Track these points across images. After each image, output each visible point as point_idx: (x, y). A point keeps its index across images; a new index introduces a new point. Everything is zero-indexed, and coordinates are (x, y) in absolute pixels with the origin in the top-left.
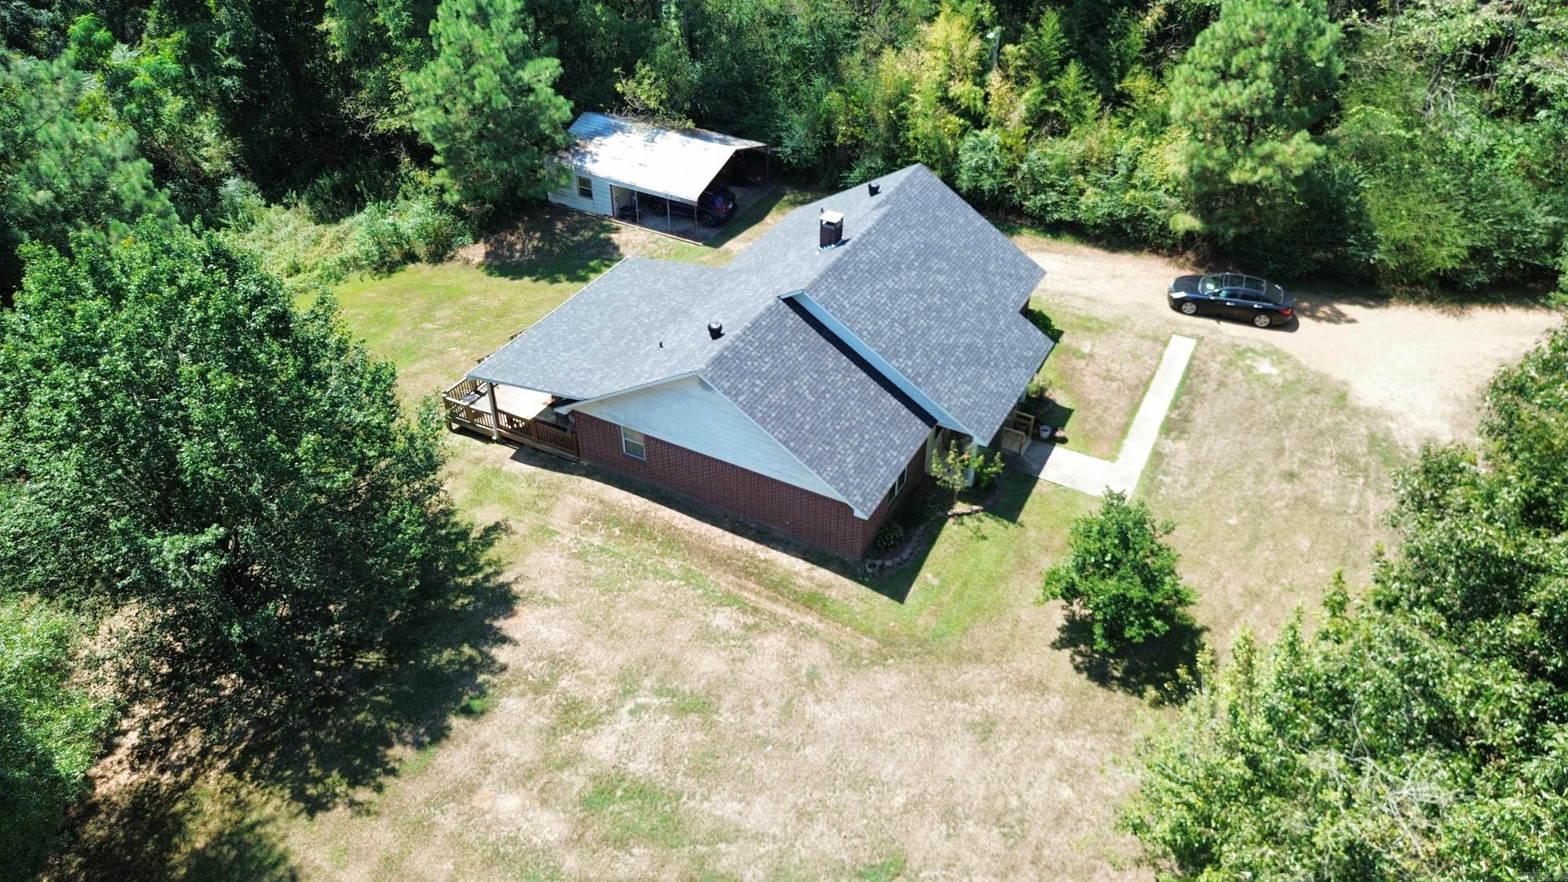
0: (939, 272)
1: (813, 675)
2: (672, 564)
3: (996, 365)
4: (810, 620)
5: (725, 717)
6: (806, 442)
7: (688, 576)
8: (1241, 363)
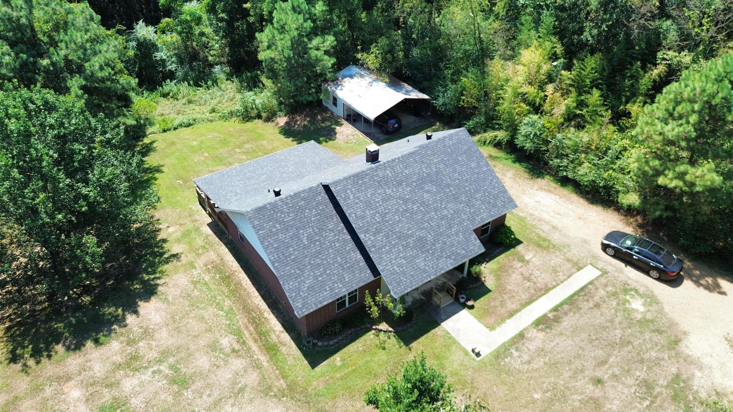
0: (428, 192)
1: (242, 390)
2: (228, 303)
3: (433, 254)
4: (263, 359)
5: (188, 394)
6: (287, 265)
7: (229, 312)
8: (621, 296)
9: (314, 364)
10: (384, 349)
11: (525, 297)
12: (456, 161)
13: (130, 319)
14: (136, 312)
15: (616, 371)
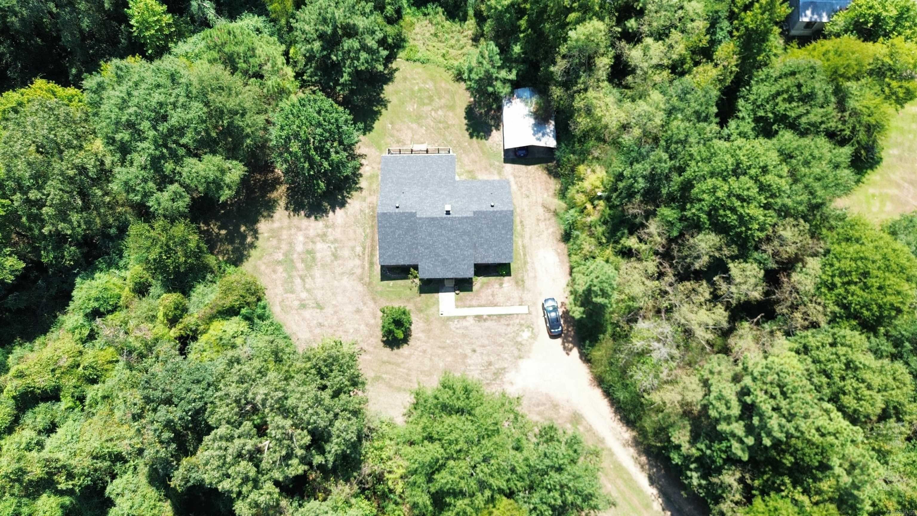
1: (353, 274)
2: (368, 231)
3: (447, 268)
4: (367, 266)
5: (336, 263)
7: (366, 236)
8: (523, 328)
9: (382, 279)
11: (483, 302)
12: (495, 227)
13: (331, 214)
14: (334, 212)
15: (485, 352)
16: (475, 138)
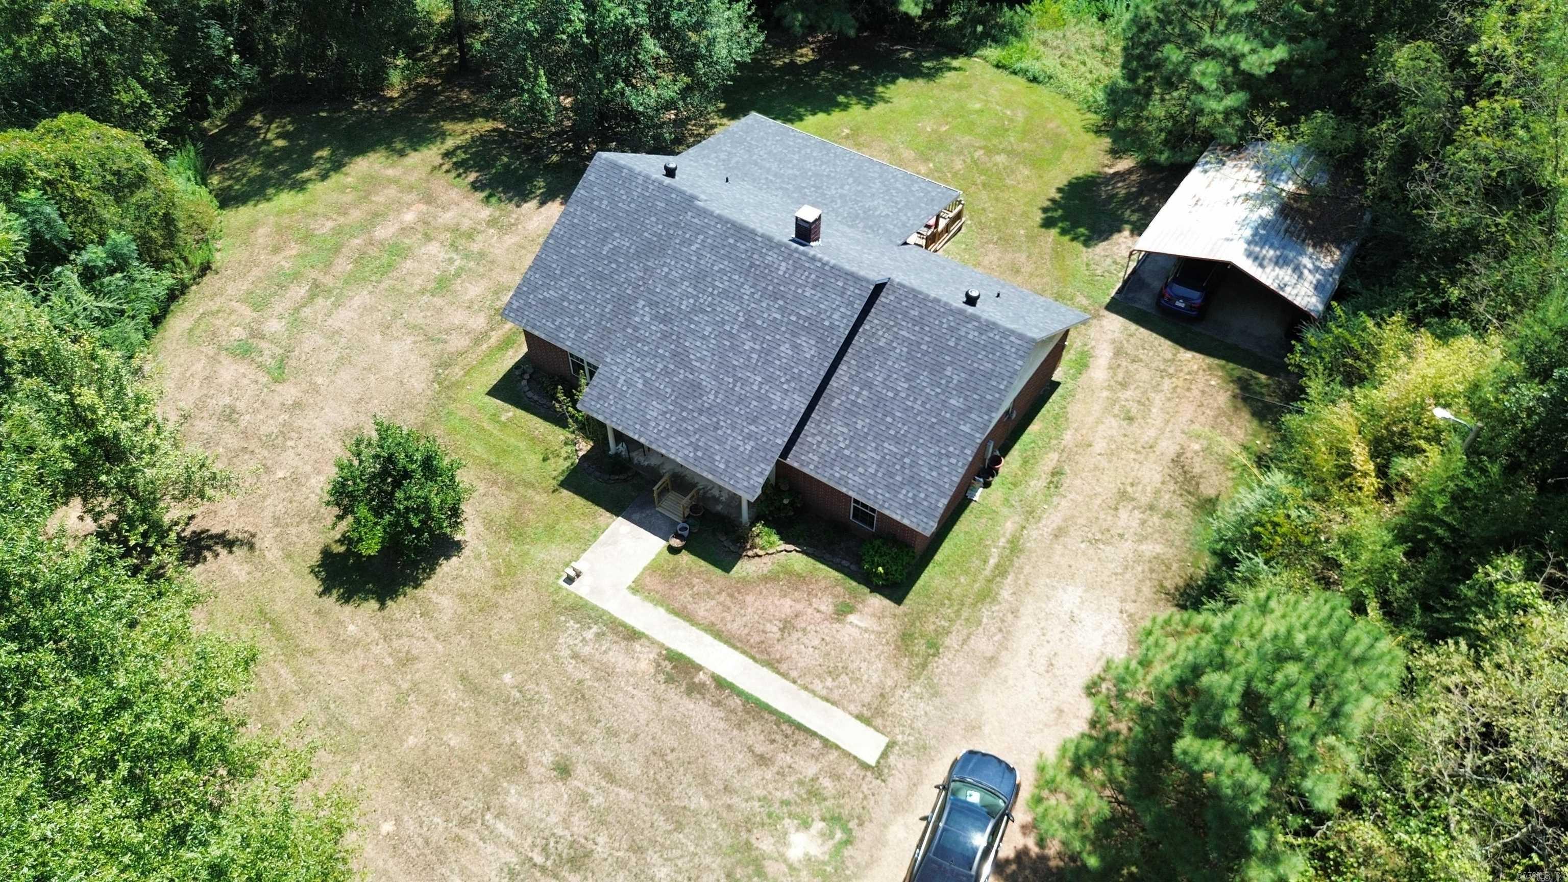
1: (439, 341)
9: (500, 392)
10: (545, 460)
13: (532, 205)
14: (543, 203)
15: (598, 800)
16: (1054, 232)
